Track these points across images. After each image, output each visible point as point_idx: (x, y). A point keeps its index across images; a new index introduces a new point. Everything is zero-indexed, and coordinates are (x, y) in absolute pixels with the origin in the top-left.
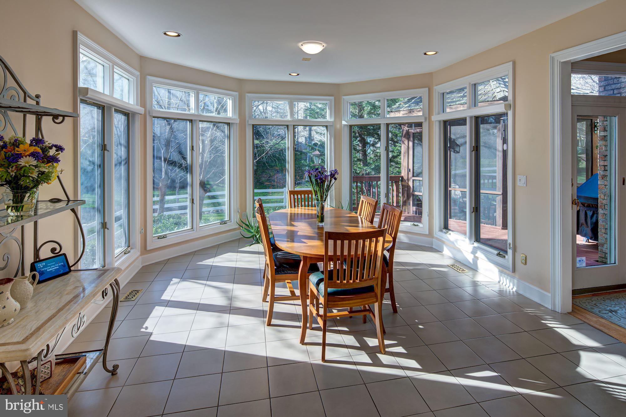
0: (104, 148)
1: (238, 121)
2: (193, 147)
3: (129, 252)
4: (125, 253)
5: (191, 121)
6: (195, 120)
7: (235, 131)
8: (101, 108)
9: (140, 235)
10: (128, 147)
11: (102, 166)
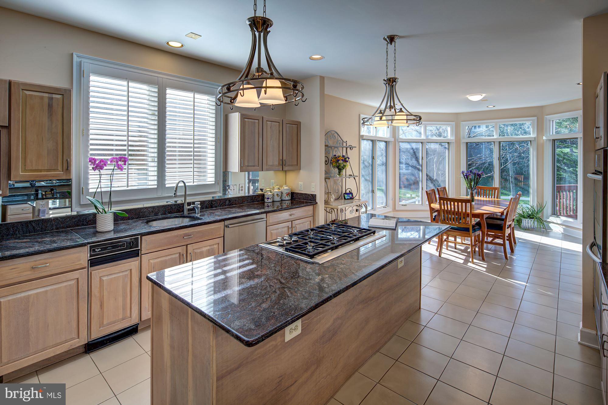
0: (373, 158)
1: (454, 141)
2: (422, 157)
3: (386, 207)
4: (384, 207)
5: (422, 143)
6: (424, 142)
7: (453, 147)
8: (372, 141)
9: (392, 201)
10: (386, 157)
11: (372, 165)
